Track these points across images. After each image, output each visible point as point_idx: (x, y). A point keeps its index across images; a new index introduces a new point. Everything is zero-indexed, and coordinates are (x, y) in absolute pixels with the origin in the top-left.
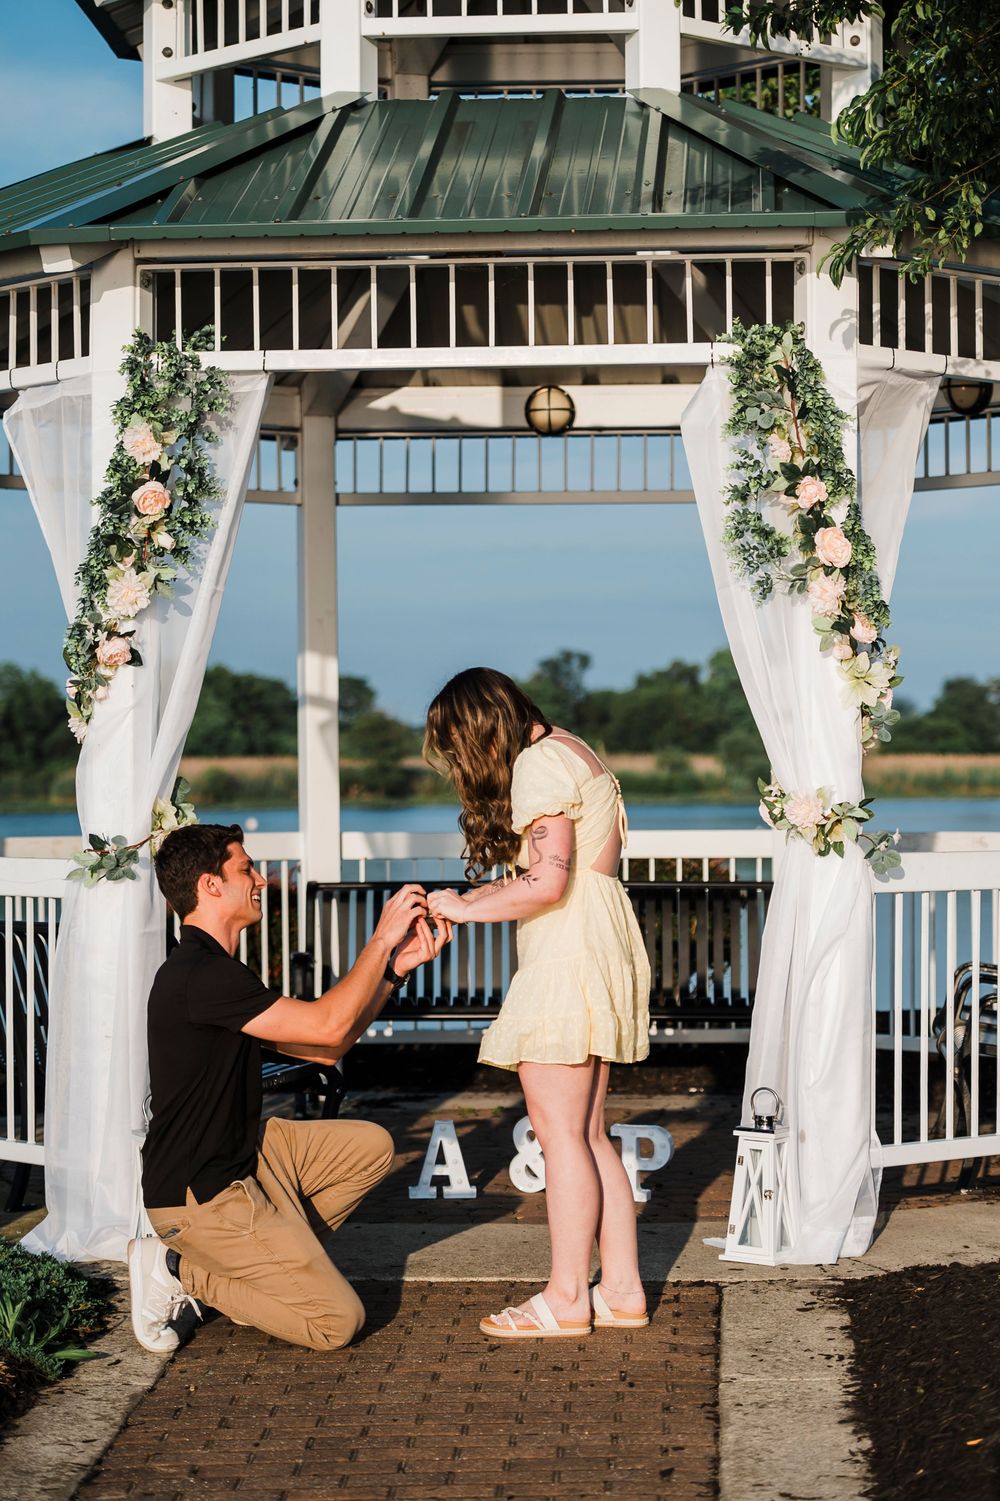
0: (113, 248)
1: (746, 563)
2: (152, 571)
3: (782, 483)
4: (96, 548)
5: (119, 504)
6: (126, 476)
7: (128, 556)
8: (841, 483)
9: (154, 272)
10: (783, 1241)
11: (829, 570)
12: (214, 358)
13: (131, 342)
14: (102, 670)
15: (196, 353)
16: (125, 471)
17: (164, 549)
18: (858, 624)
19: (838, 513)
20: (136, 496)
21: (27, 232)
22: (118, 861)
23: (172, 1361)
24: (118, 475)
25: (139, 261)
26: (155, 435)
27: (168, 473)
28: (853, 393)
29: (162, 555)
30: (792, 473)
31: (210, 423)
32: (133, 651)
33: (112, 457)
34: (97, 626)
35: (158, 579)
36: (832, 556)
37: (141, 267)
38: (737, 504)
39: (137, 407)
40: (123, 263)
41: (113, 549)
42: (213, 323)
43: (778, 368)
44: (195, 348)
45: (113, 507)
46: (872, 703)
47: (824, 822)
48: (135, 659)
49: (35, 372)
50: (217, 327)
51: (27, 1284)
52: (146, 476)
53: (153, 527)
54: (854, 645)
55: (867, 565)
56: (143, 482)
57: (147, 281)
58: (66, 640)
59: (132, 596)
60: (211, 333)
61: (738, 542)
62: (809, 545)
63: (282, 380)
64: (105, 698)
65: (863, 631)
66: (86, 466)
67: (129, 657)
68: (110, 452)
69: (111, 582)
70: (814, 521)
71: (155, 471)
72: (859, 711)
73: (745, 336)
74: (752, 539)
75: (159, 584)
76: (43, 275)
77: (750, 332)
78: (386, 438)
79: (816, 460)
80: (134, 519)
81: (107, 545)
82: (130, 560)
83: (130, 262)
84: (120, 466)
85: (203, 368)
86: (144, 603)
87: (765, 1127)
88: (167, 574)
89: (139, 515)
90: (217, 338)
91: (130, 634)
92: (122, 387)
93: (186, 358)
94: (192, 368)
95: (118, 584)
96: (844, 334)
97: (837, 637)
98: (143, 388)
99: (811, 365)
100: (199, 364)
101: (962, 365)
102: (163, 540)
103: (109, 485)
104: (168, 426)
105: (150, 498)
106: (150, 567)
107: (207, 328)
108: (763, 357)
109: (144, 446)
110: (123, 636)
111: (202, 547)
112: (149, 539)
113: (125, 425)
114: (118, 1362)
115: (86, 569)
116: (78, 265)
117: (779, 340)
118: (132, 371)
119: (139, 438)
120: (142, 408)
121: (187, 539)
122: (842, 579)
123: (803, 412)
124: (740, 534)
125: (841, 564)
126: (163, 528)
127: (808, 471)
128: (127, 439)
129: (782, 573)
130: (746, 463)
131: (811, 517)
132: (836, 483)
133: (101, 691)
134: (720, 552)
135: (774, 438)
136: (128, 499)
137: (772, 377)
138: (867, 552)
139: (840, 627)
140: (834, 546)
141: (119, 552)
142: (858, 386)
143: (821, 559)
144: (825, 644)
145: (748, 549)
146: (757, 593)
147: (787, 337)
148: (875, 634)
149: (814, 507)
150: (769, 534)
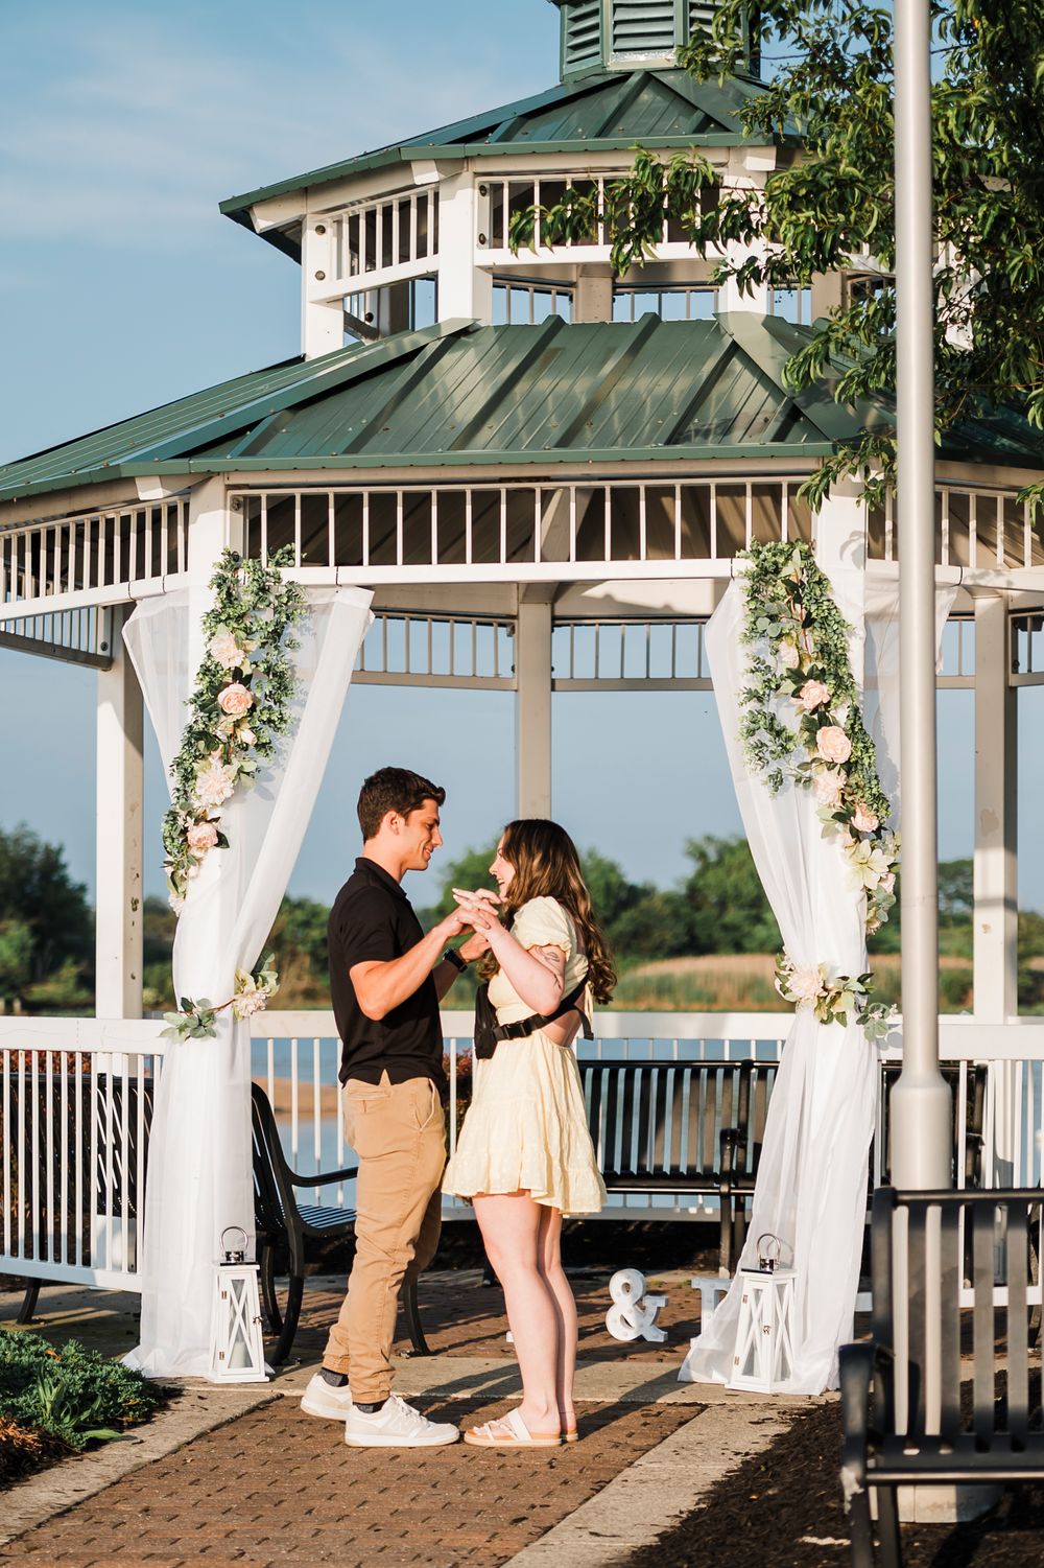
0: (207, 477)
1: (757, 758)
2: (236, 764)
3: (788, 686)
4: (189, 744)
5: (208, 705)
6: (214, 679)
7: (216, 750)
8: (842, 685)
9: (245, 497)
10: (784, 1372)
11: (831, 765)
12: (297, 573)
13: (222, 559)
14: (194, 852)
15: (279, 569)
16: (214, 676)
17: (247, 744)
18: (859, 814)
19: (841, 714)
20: (221, 696)
21: (118, 465)
22: (200, 1020)
23: (189, 1443)
24: (207, 679)
25: (229, 487)
26: (237, 642)
27: (250, 677)
28: (861, 604)
29: (246, 749)
30: (798, 677)
31: (291, 631)
32: (220, 835)
33: (202, 662)
34: (189, 814)
35: (240, 771)
36: (832, 752)
37: (232, 493)
38: (754, 705)
39: (223, 618)
40: (215, 488)
41: (201, 744)
42: (293, 540)
43: (787, 582)
44: (278, 564)
45: (202, 708)
46: (873, 887)
47: (825, 994)
48: (222, 841)
49: (150, 584)
50: (297, 545)
51: (81, 1379)
52: (229, 679)
53: (237, 724)
54: (857, 835)
55: (866, 761)
56: (227, 685)
57: (237, 505)
58: (163, 825)
59: (218, 787)
60: (291, 552)
61: (753, 740)
62: (812, 742)
64: (197, 876)
65: (864, 821)
66: (184, 670)
67: (216, 840)
68: (201, 659)
69: (199, 774)
70: (819, 719)
71: (237, 674)
72: (864, 893)
73: (760, 552)
74: (765, 736)
75: (242, 775)
76: (137, 501)
77: (765, 548)
78: (600, 624)
79: (820, 666)
80: (223, 718)
81: (197, 740)
82: (217, 754)
83: (222, 488)
84: (209, 671)
85: (284, 583)
86: (228, 793)
87: (768, 1269)
88: (249, 767)
89: (225, 714)
90: (298, 555)
91: (216, 820)
92: (211, 600)
93: (268, 574)
94: (274, 583)
95: (205, 776)
96: (853, 554)
97: (839, 826)
98: (230, 599)
99: (817, 579)
100: (279, 579)
101: (982, 575)
102: (246, 735)
103: (201, 687)
104: (250, 634)
105: (234, 699)
106: (234, 760)
107: (288, 547)
108: (777, 571)
109: (229, 655)
110: (210, 821)
111: (283, 740)
112: (233, 736)
113: (213, 634)
114: (142, 1442)
115: (179, 763)
116: (169, 493)
117: (789, 558)
118: (219, 586)
119: (223, 645)
120: (229, 618)
121: (267, 734)
122: (843, 772)
123: (808, 622)
124: (751, 732)
125: (842, 760)
126: (246, 726)
127: (812, 675)
128: (215, 646)
129: (789, 766)
130: (759, 667)
131: (816, 717)
132: (838, 686)
133: (192, 871)
134: (737, 749)
135: (783, 646)
136: (215, 700)
137: (781, 590)
138: (866, 749)
139: (843, 817)
140: (835, 744)
141: (208, 746)
142: (867, 597)
143: (820, 755)
144: (825, 832)
145: (761, 745)
146: (770, 786)
147: (796, 553)
148: (876, 824)
149: (816, 710)
150: (779, 733)
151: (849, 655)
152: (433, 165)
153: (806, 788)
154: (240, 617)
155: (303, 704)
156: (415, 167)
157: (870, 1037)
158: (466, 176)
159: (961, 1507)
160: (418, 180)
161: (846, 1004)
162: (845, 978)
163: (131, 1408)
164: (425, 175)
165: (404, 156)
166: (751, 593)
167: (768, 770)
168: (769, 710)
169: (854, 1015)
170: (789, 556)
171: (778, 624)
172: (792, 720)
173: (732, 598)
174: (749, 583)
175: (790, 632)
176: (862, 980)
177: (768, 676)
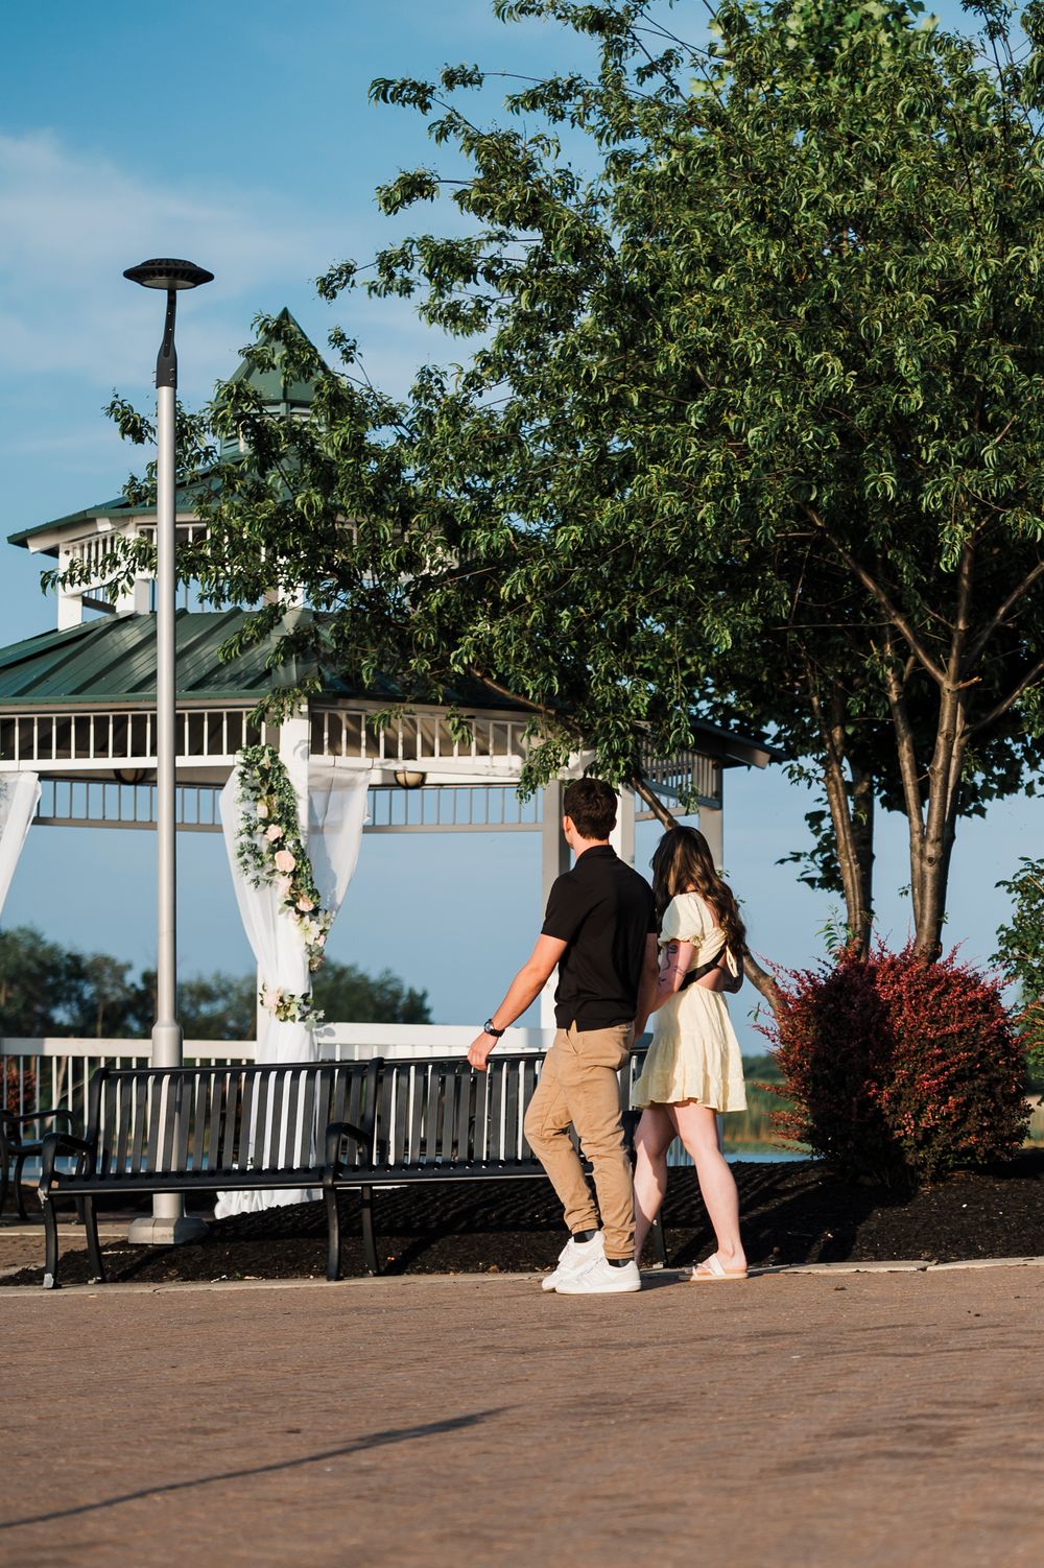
1: (246, 869)
3: (261, 828)
8: (292, 826)
11: (284, 873)
18: (301, 901)
19: (290, 844)
28: (305, 780)
30: (266, 822)
36: (285, 865)
38: (245, 839)
43: (261, 769)
46: (312, 944)
47: (282, 1004)
54: (302, 914)
55: (305, 871)
61: (242, 859)
62: (274, 860)
63: (44, 776)
65: (305, 905)
70: (278, 846)
72: (307, 946)
73: (249, 751)
74: (249, 857)
77: (253, 749)
79: (280, 816)
96: (302, 751)
97: (289, 908)
99: (278, 766)
101: (386, 764)
108: (258, 762)
122: (292, 878)
123: (271, 791)
124: (241, 855)
125: (290, 869)
127: (275, 822)
129: (263, 875)
130: (248, 817)
131: (276, 845)
132: (288, 827)
134: (234, 863)
135: (259, 804)
137: (257, 773)
138: (304, 864)
139: (289, 903)
140: (286, 860)
142: (311, 777)
143: (278, 867)
144: (281, 911)
145: (246, 862)
146: (253, 885)
147: (266, 752)
148: (312, 907)
149: (276, 841)
150: (258, 855)
151: (298, 810)
152: (109, 520)
153: (271, 886)
156: (98, 521)
157: (308, 1029)
158: (132, 525)
159: (176, 1237)
160: (101, 528)
161: (294, 1010)
162: (293, 996)
164: (104, 526)
165: (89, 516)
166: (242, 774)
167: (251, 876)
168: (254, 842)
169: (298, 1016)
170: (263, 754)
171: (255, 793)
172: (264, 847)
173: (234, 777)
174: (242, 769)
175: (261, 797)
176: (305, 996)
177: (252, 822)
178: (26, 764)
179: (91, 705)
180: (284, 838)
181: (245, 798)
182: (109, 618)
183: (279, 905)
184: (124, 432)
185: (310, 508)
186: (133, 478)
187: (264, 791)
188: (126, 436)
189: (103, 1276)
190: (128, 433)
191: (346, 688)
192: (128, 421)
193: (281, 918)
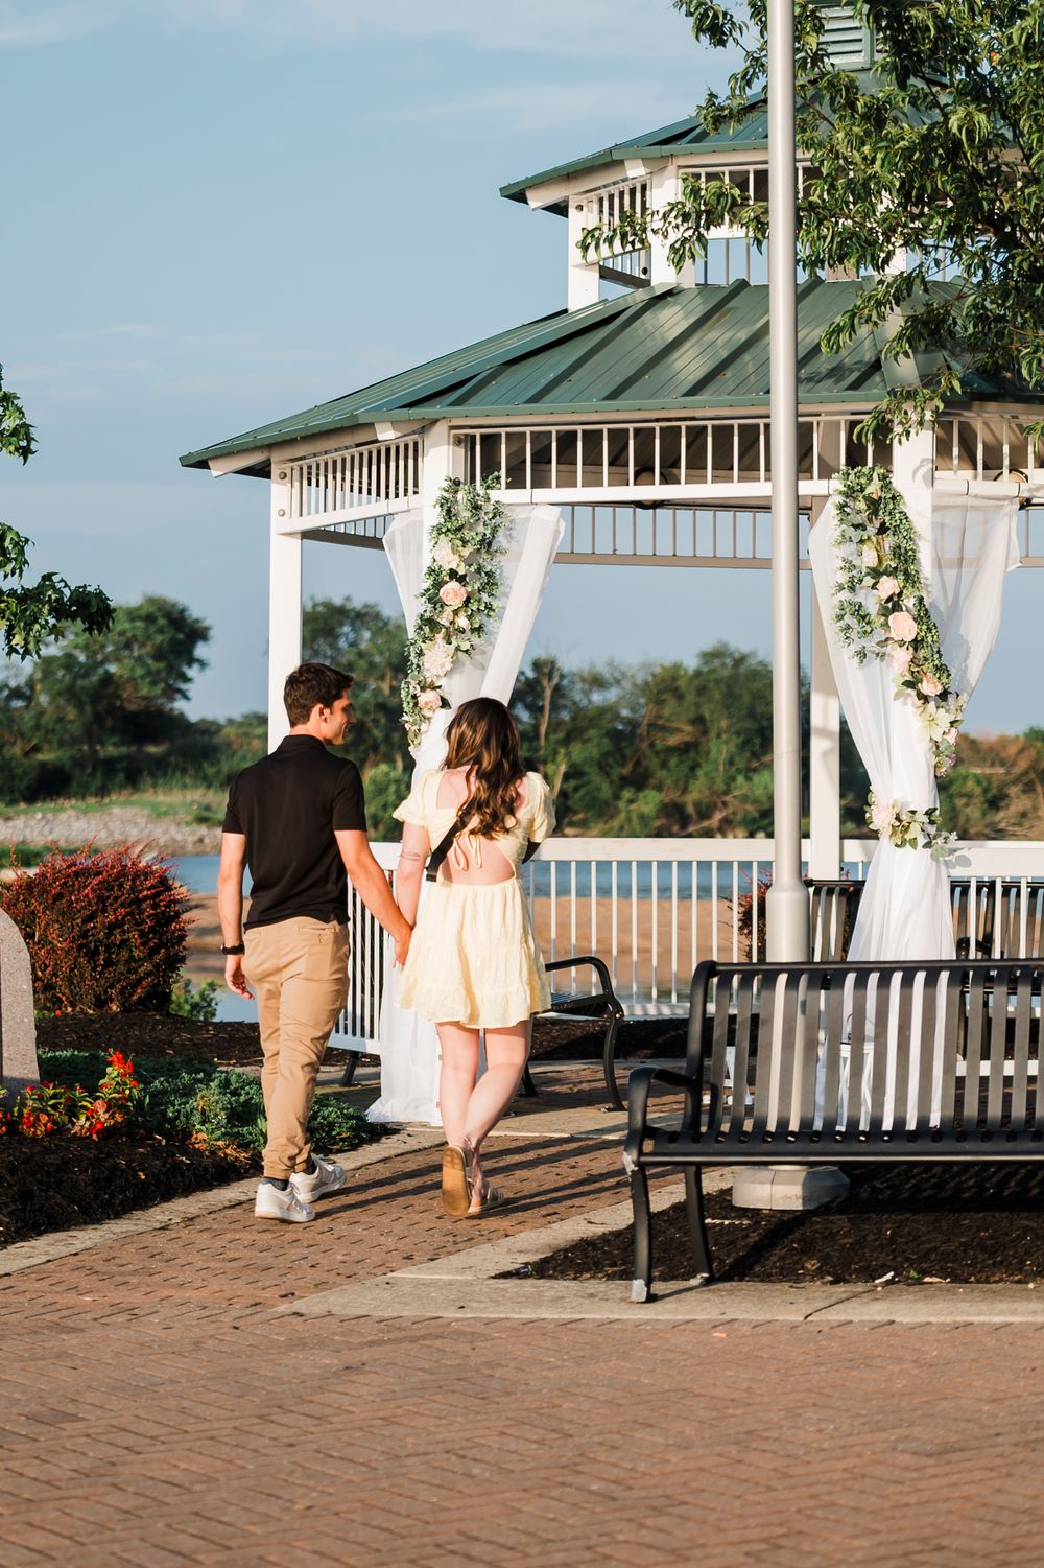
0: (435, 422)
1: (846, 637)
2: (454, 643)
3: (869, 581)
4: (420, 628)
5: (433, 599)
6: (437, 577)
7: (439, 633)
8: (911, 578)
9: (466, 435)
11: (901, 643)
12: (502, 495)
13: (445, 485)
14: (425, 712)
15: (489, 491)
16: (438, 574)
17: (464, 628)
18: (925, 682)
19: (909, 602)
20: (442, 590)
24: (432, 577)
25: (452, 428)
26: (453, 549)
27: (464, 576)
28: (929, 513)
29: (463, 632)
30: (876, 573)
32: (443, 699)
33: (430, 565)
34: (418, 683)
35: (458, 649)
36: (902, 633)
37: (454, 432)
38: (845, 595)
39: (444, 530)
40: (441, 429)
41: (427, 629)
42: (499, 470)
43: (868, 499)
44: (488, 487)
45: (430, 600)
46: (939, 740)
47: (898, 824)
48: (445, 704)
49: (401, 502)
50: (503, 473)
52: (447, 578)
53: (456, 613)
54: (925, 698)
55: (930, 640)
56: (446, 582)
57: (458, 441)
59: (441, 662)
60: (498, 478)
61: (842, 623)
62: (886, 625)
64: (428, 731)
65: (930, 687)
67: (440, 704)
68: (429, 563)
69: (426, 651)
70: (893, 605)
71: (453, 574)
72: (933, 744)
73: (850, 475)
74: (848, 619)
75: (459, 652)
76: (376, 441)
77: (855, 472)
79: (894, 564)
80: (444, 608)
81: (425, 626)
82: (440, 636)
83: (445, 429)
84: (434, 572)
85: (492, 502)
86: (449, 666)
88: (466, 646)
89: (446, 606)
90: (503, 480)
91: (440, 687)
92: (435, 516)
93: (480, 495)
94: (485, 502)
95: (431, 653)
96: (924, 476)
97: (908, 691)
98: (449, 514)
99: (891, 495)
100: (489, 499)
102: (462, 622)
103: (428, 584)
104: (465, 543)
105: (452, 593)
106: (453, 641)
107: (496, 474)
108: (862, 490)
109: (449, 560)
110: (435, 689)
111: (493, 625)
112: (452, 622)
113: (437, 543)
115: (413, 643)
116: (399, 434)
118: (441, 505)
119: (444, 552)
120: (448, 530)
121: (480, 620)
122: (911, 649)
123: (883, 530)
124: (840, 618)
125: (909, 638)
126: (462, 614)
127: (887, 573)
128: (437, 553)
129: (871, 645)
130: (850, 566)
131: (890, 605)
132: (907, 580)
133: (424, 727)
134: (831, 629)
135: (865, 548)
136: (437, 594)
137: (862, 505)
138: (928, 630)
139: (910, 684)
140: (904, 626)
141: (432, 631)
142: (936, 509)
143: (893, 635)
144: (897, 696)
145: (848, 627)
146: (857, 659)
147: (875, 476)
148: (939, 689)
149: (890, 599)
150: (864, 618)
151: (919, 555)
152: (640, 161)
153: (882, 660)
154: (459, 529)
155: (507, 595)
156: (627, 163)
157: (934, 858)
158: (672, 169)
159: (804, 1200)
160: (631, 174)
161: (915, 832)
162: (913, 812)
163: (343, 1140)
164: (636, 171)
165: (615, 157)
166: (842, 507)
167: (854, 647)
168: (857, 599)
169: (922, 841)
170: (870, 479)
171: (860, 532)
172: (872, 607)
173: (830, 511)
174: (840, 499)
175: (869, 538)
176: (929, 813)
177: (854, 573)
178: (541, 494)
179: (629, 413)
180: (900, 594)
181: (845, 539)
182: (641, 295)
183: (894, 687)
184: (699, 30)
185: (970, 133)
186: (712, 96)
187: (871, 530)
188: (701, 36)
189: (710, 1271)
190: (704, 32)
191: (988, 388)
192: (705, 15)
193: (896, 707)
